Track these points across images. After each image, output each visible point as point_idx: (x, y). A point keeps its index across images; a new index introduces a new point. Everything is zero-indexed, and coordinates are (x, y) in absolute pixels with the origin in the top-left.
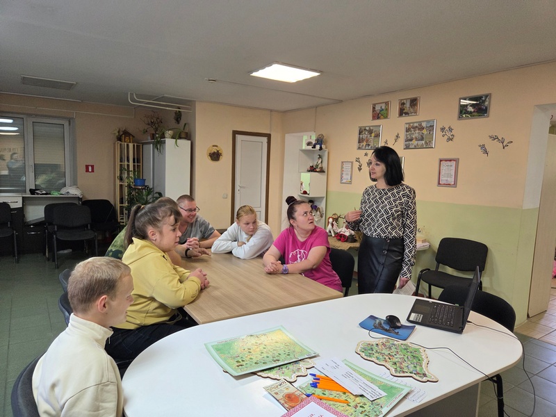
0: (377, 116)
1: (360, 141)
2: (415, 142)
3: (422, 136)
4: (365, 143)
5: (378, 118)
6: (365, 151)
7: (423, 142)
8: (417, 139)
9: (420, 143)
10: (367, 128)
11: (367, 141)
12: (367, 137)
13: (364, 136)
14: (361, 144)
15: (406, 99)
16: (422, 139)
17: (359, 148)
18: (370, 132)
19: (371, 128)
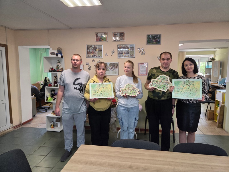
0: (99, 39)
1: (88, 53)
2: (124, 55)
3: (128, 52)
4: (92, 55)
5: (100, 41)
6: (93, 59)
7: (129, 55)
8: (125, 53)
9: (127, 55)
10: (93, 46)
11: (93, 53)
12: (93, 51)
13: (91, 50)
14: (89, 55)
16: (128, 53)
17: (88, 57)
18: (95, 48)
19: (96, 46)
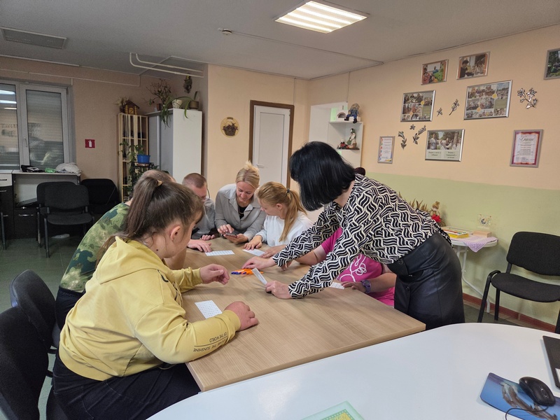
0: (428, 79)
1: (405, 111)
2: (480, 111)
3: (491, 102)
4: (411, 114)
5: (431, 81)
6: (411, 124)
7: (492, 110)
8: (483, 107)
9: (488, 111)
10: (415, 95)
11: (415, 110)
12: (414, 106)
13: (410, 105)
14: (407, 115)
15: (470, 56)
16: (491, 106)
17: (404, 120)
18: (419, 99)
19: (421, 95)
